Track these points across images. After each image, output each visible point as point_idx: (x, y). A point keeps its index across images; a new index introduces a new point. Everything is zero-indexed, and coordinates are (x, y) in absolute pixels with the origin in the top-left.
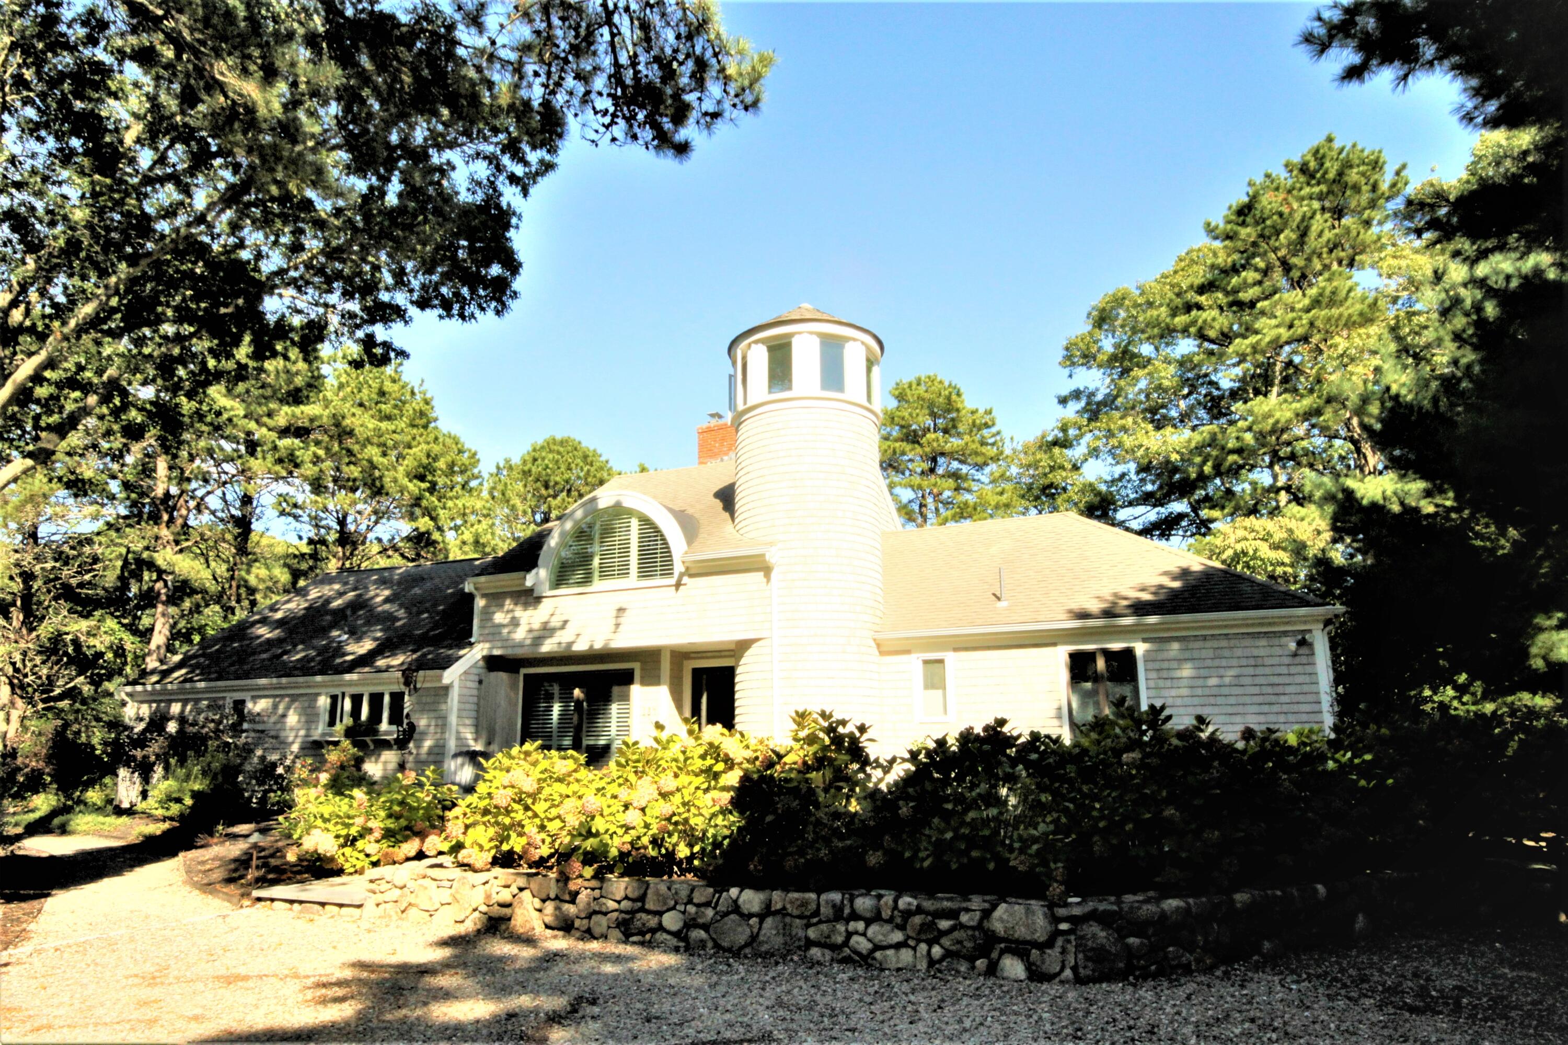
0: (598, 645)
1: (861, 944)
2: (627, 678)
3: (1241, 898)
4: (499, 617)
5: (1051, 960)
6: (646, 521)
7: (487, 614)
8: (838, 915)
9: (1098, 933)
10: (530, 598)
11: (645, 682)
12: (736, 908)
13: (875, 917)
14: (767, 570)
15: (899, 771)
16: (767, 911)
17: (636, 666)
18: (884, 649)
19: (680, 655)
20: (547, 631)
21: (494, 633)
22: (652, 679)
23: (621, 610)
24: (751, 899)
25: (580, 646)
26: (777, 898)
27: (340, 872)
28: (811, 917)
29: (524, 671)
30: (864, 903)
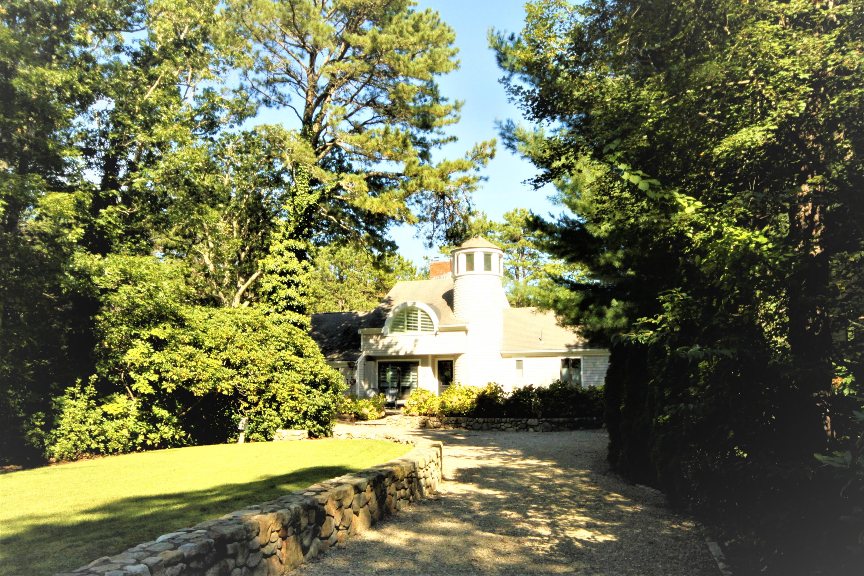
0: (408, 352)
1: (503, 427)
2: (416, 364)
3: (576, 419)
4: (372, 341)
5: (538, 428)
6: (423, 311)
7: (366, 340)
8: (499, 422)
9: (547, 424)
10: (383, 336)
11: (422, 365)
12: (477, 422)
13: (506, 422)
14: (466, 331)
15: (511, 395)
16: (484, 422)
17: (420, 360)
18: (503, 356)
19: (434, 357)
20: (389, 346)
21: (370, 346)
22: (425, 364)
23: (416, 341)
24: (481, 420)
25: (402, 353)
26: (486, 420)
27: (367, 419)
28: (493, 423)
29: (378, 361)
30: (504, 420)
